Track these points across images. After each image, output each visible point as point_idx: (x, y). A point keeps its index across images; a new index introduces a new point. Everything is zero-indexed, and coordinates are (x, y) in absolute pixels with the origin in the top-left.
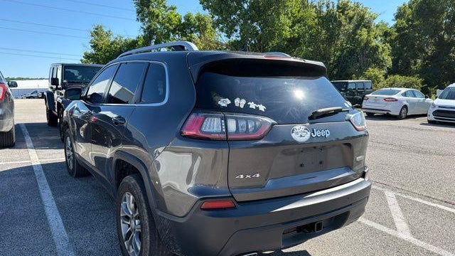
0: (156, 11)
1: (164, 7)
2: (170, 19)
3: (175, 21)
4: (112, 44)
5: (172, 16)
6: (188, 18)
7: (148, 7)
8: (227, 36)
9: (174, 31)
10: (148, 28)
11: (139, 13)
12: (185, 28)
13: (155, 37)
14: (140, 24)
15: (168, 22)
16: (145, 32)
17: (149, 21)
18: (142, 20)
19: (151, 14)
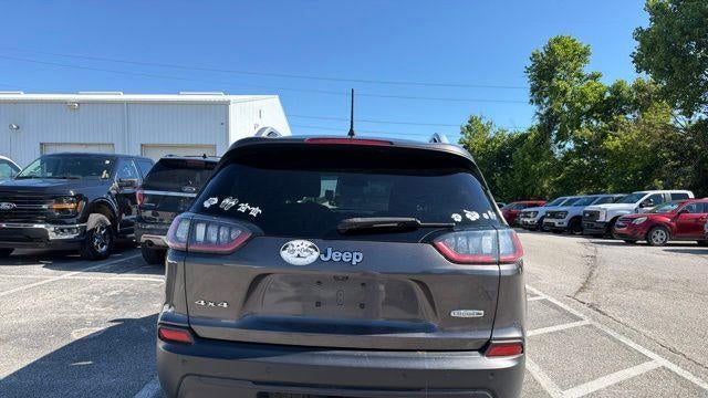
0: (562, 85)
1: (579, 76)
2: (584, 95)
3: (592, 97)
4: (488, 142)
5: (588, 90)
6: (616, 90)
7: (550, 80)
8: (684, 114)
9: (589, 114)
10: (547, 113)
11: (533, 90)
12: (611, 105)
13: (558, 126)
14: (535, 108)
15: (580, 100)
16: (541, 119)
17: (550, 102)
18: (538, 102)
19: (554, 91)
